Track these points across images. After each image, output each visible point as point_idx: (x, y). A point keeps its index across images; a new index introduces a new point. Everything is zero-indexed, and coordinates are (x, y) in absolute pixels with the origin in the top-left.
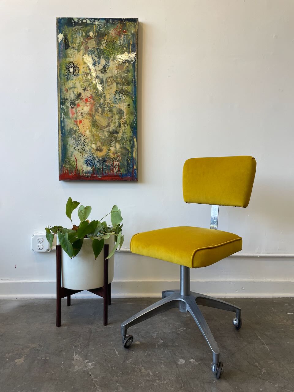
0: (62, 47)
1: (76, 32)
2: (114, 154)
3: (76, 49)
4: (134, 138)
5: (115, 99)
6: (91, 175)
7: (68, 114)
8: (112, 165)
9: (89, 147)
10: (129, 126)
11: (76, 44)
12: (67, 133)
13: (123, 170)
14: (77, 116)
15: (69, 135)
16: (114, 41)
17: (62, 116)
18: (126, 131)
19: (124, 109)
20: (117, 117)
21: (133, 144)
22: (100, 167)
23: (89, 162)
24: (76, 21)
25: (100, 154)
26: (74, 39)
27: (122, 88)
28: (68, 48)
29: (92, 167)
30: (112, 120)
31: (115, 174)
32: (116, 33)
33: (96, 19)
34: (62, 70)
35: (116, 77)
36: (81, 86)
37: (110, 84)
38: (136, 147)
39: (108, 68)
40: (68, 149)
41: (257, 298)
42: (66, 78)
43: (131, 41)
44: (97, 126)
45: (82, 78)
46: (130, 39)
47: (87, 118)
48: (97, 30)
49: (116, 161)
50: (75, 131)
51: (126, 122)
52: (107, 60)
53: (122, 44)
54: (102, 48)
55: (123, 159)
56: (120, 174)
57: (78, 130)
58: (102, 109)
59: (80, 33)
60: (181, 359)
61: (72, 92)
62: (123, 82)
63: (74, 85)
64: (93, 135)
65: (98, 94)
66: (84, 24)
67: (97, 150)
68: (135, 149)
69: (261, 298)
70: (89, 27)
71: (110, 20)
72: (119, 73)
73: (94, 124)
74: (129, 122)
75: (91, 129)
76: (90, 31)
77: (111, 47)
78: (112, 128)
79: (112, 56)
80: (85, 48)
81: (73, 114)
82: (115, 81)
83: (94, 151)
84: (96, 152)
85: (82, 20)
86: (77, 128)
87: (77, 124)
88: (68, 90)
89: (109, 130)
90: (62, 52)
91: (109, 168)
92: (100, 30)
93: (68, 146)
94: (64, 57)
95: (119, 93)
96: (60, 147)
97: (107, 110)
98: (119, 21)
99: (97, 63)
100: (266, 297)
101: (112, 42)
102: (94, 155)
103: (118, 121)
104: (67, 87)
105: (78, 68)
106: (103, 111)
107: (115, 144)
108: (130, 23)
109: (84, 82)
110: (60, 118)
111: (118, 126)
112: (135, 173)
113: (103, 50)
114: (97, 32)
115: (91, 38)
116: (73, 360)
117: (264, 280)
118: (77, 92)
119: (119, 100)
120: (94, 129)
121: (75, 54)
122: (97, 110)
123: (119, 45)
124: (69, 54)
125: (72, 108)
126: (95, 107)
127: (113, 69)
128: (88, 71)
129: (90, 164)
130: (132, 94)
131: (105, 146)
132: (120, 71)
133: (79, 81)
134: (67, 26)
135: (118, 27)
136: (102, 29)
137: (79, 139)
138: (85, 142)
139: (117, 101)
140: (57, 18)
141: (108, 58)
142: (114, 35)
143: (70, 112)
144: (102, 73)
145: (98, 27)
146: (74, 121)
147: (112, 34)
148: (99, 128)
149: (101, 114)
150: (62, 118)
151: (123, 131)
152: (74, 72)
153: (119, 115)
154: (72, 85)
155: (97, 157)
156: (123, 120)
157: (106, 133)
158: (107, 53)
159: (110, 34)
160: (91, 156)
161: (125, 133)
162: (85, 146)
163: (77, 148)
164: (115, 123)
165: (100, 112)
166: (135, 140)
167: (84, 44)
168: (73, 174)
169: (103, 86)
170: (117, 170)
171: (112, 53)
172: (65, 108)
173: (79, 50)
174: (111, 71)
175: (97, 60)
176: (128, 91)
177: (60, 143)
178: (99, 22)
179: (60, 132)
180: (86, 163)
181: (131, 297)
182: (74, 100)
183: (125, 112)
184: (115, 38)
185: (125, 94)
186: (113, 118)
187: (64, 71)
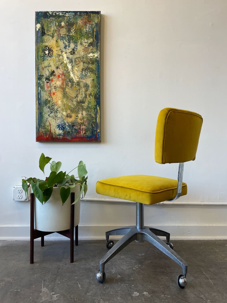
0: (40, 35)
1: (51, 22)
2: (81, 119)
3: (51, 36)
4: (97, 107)
5: (82, 75)
6: (62, 137)
7: (44, 87)
8: (80, 129)
9: (61, 114)
10: (94, 97)
11: (50, 32)
12: (43, 103)
13: (88, 132)
14: (51, 89)
15: (44, 105)
16: (81, 29)
17: (39, 89)
18: (91, 101)
19: (90, 83)
20: (83, 89)
21: (97, 112)
22: (70, 130)
23: (61, 126)
24: (51, 14)
25: (70, 120)
26: (49, 28)
27: (88, 66)
28: (44, 35)
29: (63, 131)
30: (80, 92)
31: (82, 136)
32: (82, 23)
33: (67, 12)
34: (39, 52)
35: (83, 58)
36: (55, 65)
37: (78, 63)
38: (99, 114)
39: (76, 51)
40: (44, 116)
41: (201, 240)
42: (42, 59)
43: (95, 29)
44: (67, 97)
45: (55, 59)
46: (94, 28)
47: (59, 91)
48: (68, 20)
49: (83, 126)
50: (49, 101)
51: (91, 93)
52: (76, 44)
53: (87, 31)
54: (71, 35)
55: (89, 124)
56: (86, 136)
57: (52, 101)
58: (71, 84)
59: (54, 23)
60: (135, 292)
61: (47, 70)
62: (88, 62)
63: (49, 64)
64: (64, 105)
65: (68, 71)
66: (57, 16)
67: (67, 116)
68: (98, 116)
69: (205, 240)
70: (61, 19)
71: (78, 12)
72: (85, 54)
73: (65, 95)
74: (94, 94)
75: (62, 100)
76: (62, 22)
77: (79, 34)
78: (79, 98)
79: (79, 41)
80: (58, 35)
81: (48, 87)
82: (82, 61)
83: (64, 118)
84: (66, 118)
85: (55, 13)
86: (51, 98)
87: (51, 96)
88: (44, 68)
89: (77, 100)
90: (39, 38)
91: (77, 131)
92: (70, 20)
93: (44, 113)
94: (41, 42)
95: (85, 70)
96: (37, 114)
97: (75, 84)
98: (85, 14)
99: (67, 46)
100: (209, 240)
101: (80, 30)
102: (65, 121)
103: (84, 93)
104: (43, 66)
105: (52, 50)
106: (72, 85)
107: (82, 112)
108: (94, 14)
109: (57, 62)
110: (37, 91)
111: (84, 97)
112: (99, 135)
113: (72, 36)
114: (67, 22)
115: (63, 27)
116: (41, 292)
117: (208, 225)
118: (52, 70)
119: (85, 76)
120: (65, 99)
121: (49, 40)
122: (67, 85)
123: (86, 32)
124: (45, 39)
125: (47, 82)
126: (66, 82)
127: (80, 51)
128: (60, 53)
129: (61, 128)
130: (95, 71)
131: (74, 113)
132: (86, 53)
133: (53, 61)
134: (43, 18)
135: (84, 18)
136: (71, 20)
137: (52, 108)
138: (58, 110)
139: (83, 77)
140: (35, 12)
141: (77, 42)
142: (81, 24)
143: (45, 86)
144: (71, 54)
145: (69, 18)
146: (49, 93)
147: (79, 23)
148: (69, 99)
149: (70, 87)
150: (39, 91)
151: (88, 101)
152: (49, 54)
153: (85, 88)
154: (47, 64)
155: (67, 122)
156: (88, 92)
157: (75, 103)
158: (75, 39)
159: (78, 24)
160: (62, 121)
161: (90, 102)
162: (57, 113)
163: (51, 115)
164: (82, 94)
165: (70, 86)
166: (98, 108)
167: (57, 32)
168: (47, 136)
169: (72, 65)
170: (83, 133)
171: (80, 39)
172: (41, 83)
173: (53, 37)
174: (78, 53)
175: (67, 44)
176: (92, 69)
177: (37, 111)
178: (69, 14)
179: (37, 102)
180: (58, 127)
181: (95, 239)
182: (48, 76)
183: (90, 86)
184: (82, 27)
185: (90, 71)
186: (81, 91)
187: (40, 53)
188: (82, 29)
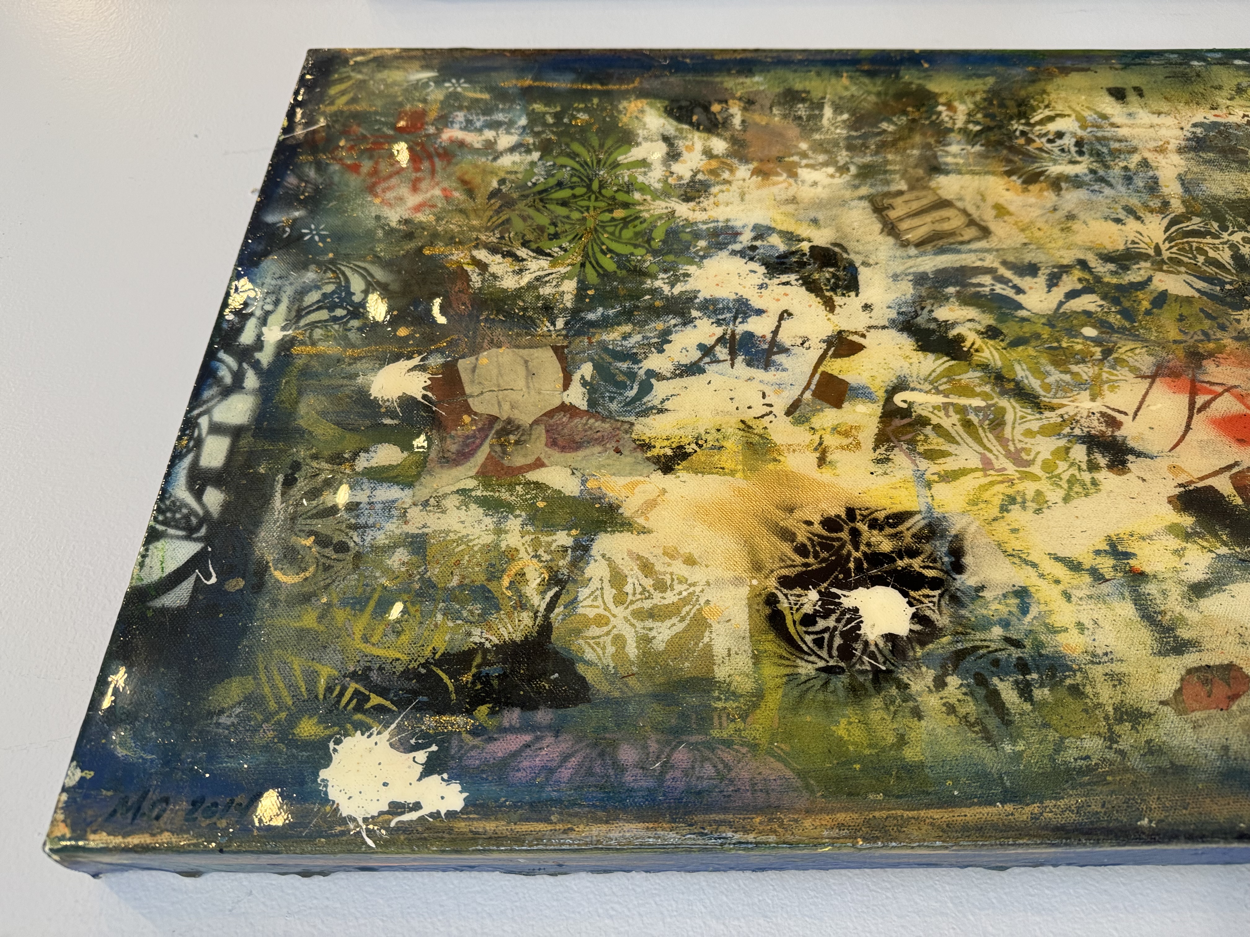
0: (550, 750)
1: (342, 548)
3: (581, 551)
16: (495, 194)
26: (434, 572)
28: (565, 665)
32: (418, 181)
33: (224, 338)
34: (910, 754)
35: (868, 174)
36: (1079, 489)
37: (959, 220)
39: (790, 237)
42: (1025, 691)
46: (490, 89)
53: (529, 141)
54: (570, 286)
59: (359, 497)
63: (1097, 576)
65: (1115, 319)
66: (255, 458)
71: (271, 218)
76: (364, 393)
77: (562, 211)
79: (660, 207)
80: (567, 444)
85: (200, 480)
88: (1191, 659)
92: (357, 298)
99: (741, 329)
101: (509, 204)
105: (831, 523)
108: (335, 88)
109: (1016, 458)
113: (593, 280)
115: (448, 382)
121: (646, 568)
123: (536, 155)
127: (793, 200)
132: (803, 148)
133: (1016, 515)
135: (355, 168)
140: (47, 862)
141: (673, 234)
142: (437, 192)
144: (850, 286)
147: (418, 208)
152: (907, 582)
154: (1100, 598)
167: (518, 460)
169: (1005, 273)
171: (626, 205)
173: (596, 517)
175: (705, 330)
178: (268, 313)
184: (465, 183)
188: (495, 184)
